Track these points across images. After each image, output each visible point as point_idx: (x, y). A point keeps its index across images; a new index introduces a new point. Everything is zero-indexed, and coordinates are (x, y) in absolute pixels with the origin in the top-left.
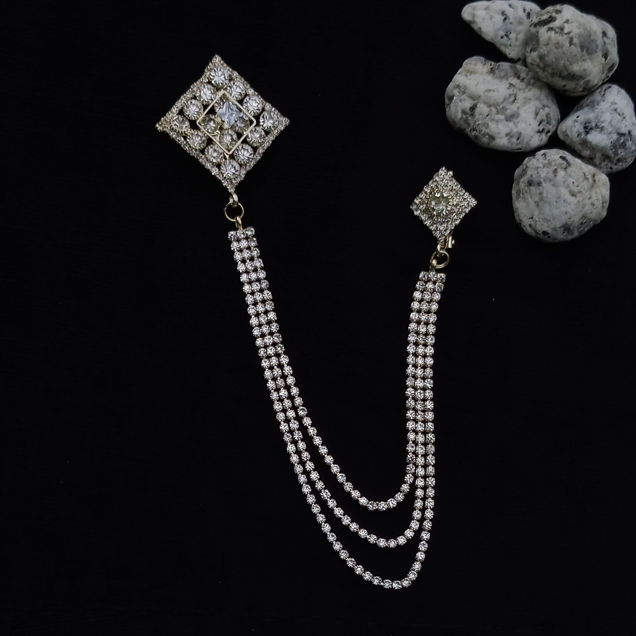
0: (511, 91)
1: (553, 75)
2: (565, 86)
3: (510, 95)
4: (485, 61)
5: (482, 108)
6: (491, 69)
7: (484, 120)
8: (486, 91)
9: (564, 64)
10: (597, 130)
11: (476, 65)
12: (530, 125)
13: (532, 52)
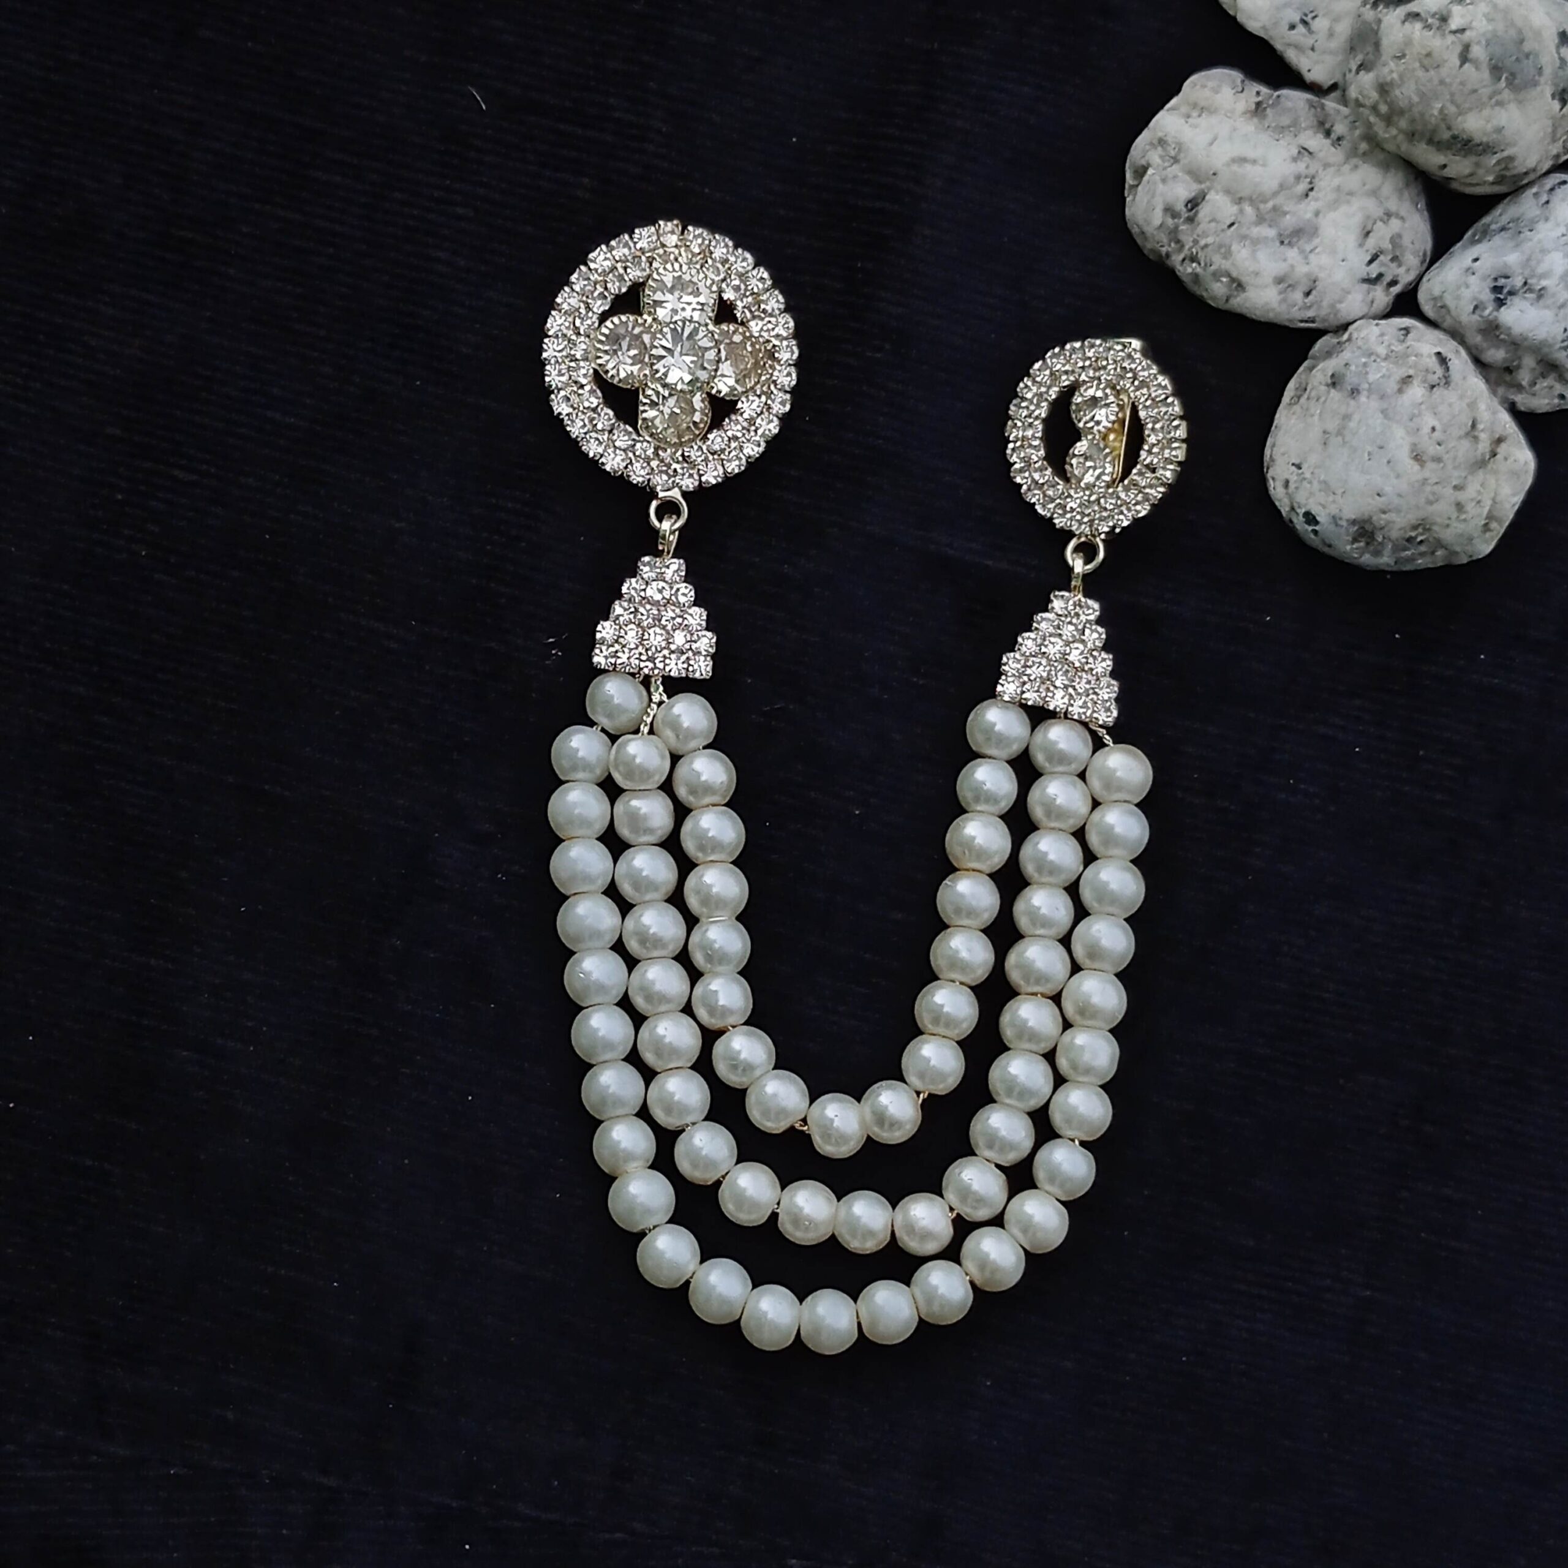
0: (1301, 167)
1: (1411, 136)
2: (1445, 166)
3: (1298, 178)
4: (1243, 81)
5: (1218, 205)
6: (1258, 104)
7: (1222, 235)
8: (1234, 160)
9: (1441, 110)
10: (1527, 295)
11: (1216, 91)
12: (1343, 261)
13: (1362, 73)
